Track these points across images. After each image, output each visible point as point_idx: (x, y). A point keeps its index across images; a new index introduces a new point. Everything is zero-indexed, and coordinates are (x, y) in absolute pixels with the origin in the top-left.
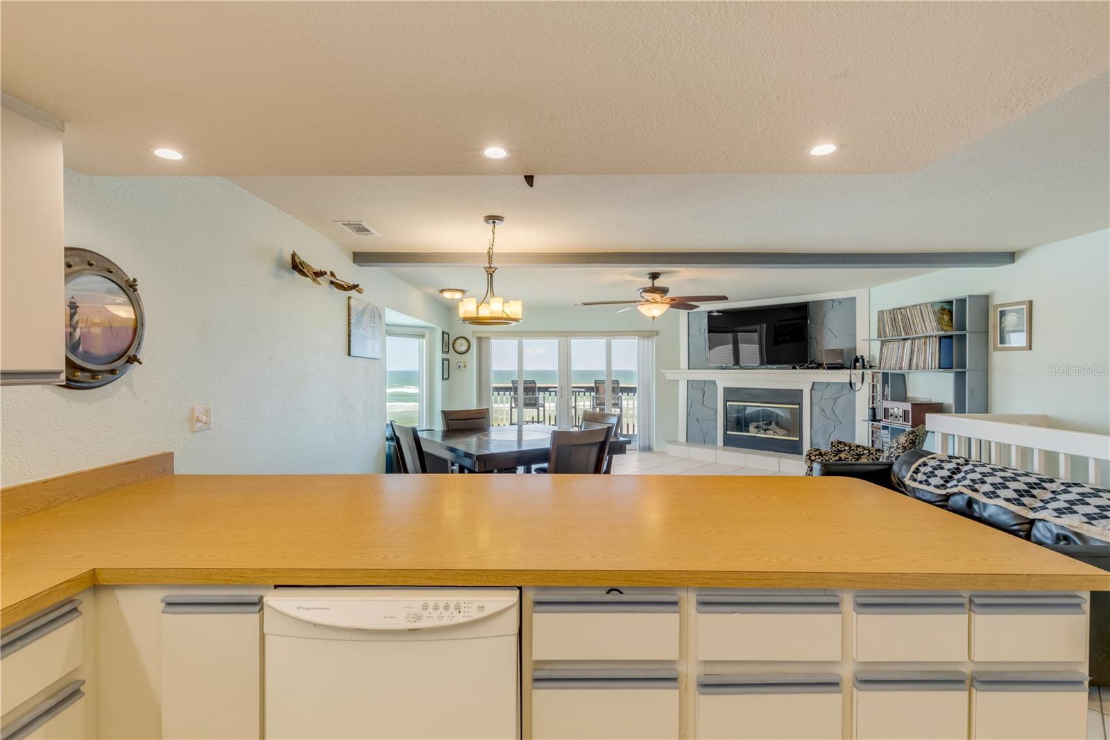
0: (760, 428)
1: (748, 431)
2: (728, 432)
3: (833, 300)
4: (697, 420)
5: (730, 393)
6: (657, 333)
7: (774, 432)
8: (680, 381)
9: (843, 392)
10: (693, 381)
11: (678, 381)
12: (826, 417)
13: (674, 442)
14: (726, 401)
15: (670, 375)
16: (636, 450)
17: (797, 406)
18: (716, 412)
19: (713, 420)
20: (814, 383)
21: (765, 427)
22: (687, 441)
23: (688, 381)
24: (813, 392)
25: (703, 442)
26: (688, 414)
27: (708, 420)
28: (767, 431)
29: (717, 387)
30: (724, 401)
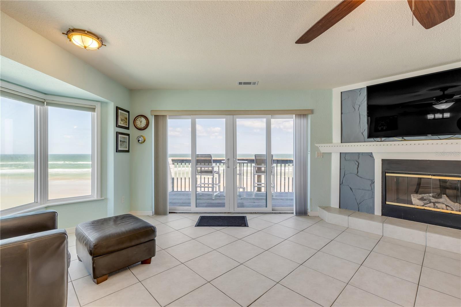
0: (425, 200)
2: (387, 203)
4: (350, 189)
5: (391, 165)
6: (312, 112)
7: (447, 206)
8: (333, 154)
11: (331, 153)
13: (327, 208)
14: (384, 173)
15: (324, 148)
16: (293, 213)
18: (373, 183)
19: (368, 190)
21: (433, 200)
22: (340, 208)
23: (340, 153)
25: (358, 210)
26: (341, 183)
27: (363, 189)
28: (437, 204)
29: (374, 159)
30: (382, 172)
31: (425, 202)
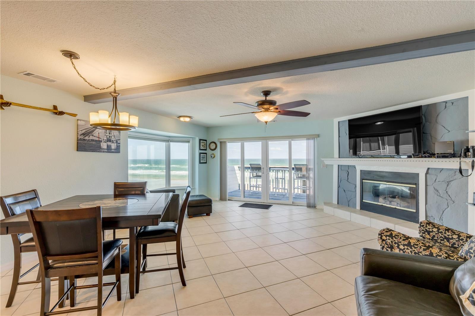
0: (386, 200)
1: (378, 202)
2: (364, 201)
3: (446, 102)
4: (344, 191)
5: (365, 175)
6: (319, 136)
8: (334, 166)
9: (455, 177)
10: (341, 165)
11: (333, 165)
12: (440, 196)
13: (331, 205)
14: (362, 179)
15: (327, 162)
17: (415, 186)
18: (356, 187)
19: (354, 192)
20: (428, 169)
21: (390, 199)
22: (338, 204)
23: (338, 165)
24: (428, 175)
25: (348, 206)
26: (339, 186)
27: (351, 191)
28: (392, 203)
29: (356, 170)
30: (361, 179)
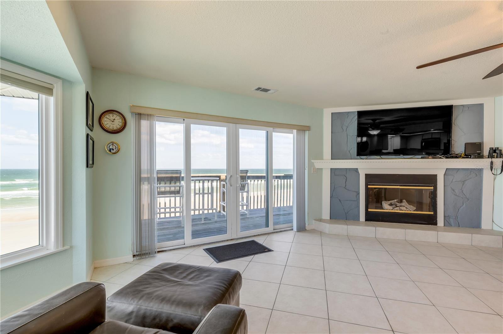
2: (369, 210)
3: (464, 106)
4: (340, 201)
5: (370, 178)
6: (309, 128)
7: (406, 208)
8: (323, 170)
9: (470, 177)
10: (336, 169)
12: (456, 195)
17: (432, 188)
18: (358, 194)
19: (354, 201)
21: (398, 204)
22: (330, 219)
23: (331, 169)
24: (445, 176)
25: (345, 219)
26: (331, 196)
27: (350, 201)
28: (401, 208)
29: (359, 174)
30: (366, 185)
31: (394, 206)
